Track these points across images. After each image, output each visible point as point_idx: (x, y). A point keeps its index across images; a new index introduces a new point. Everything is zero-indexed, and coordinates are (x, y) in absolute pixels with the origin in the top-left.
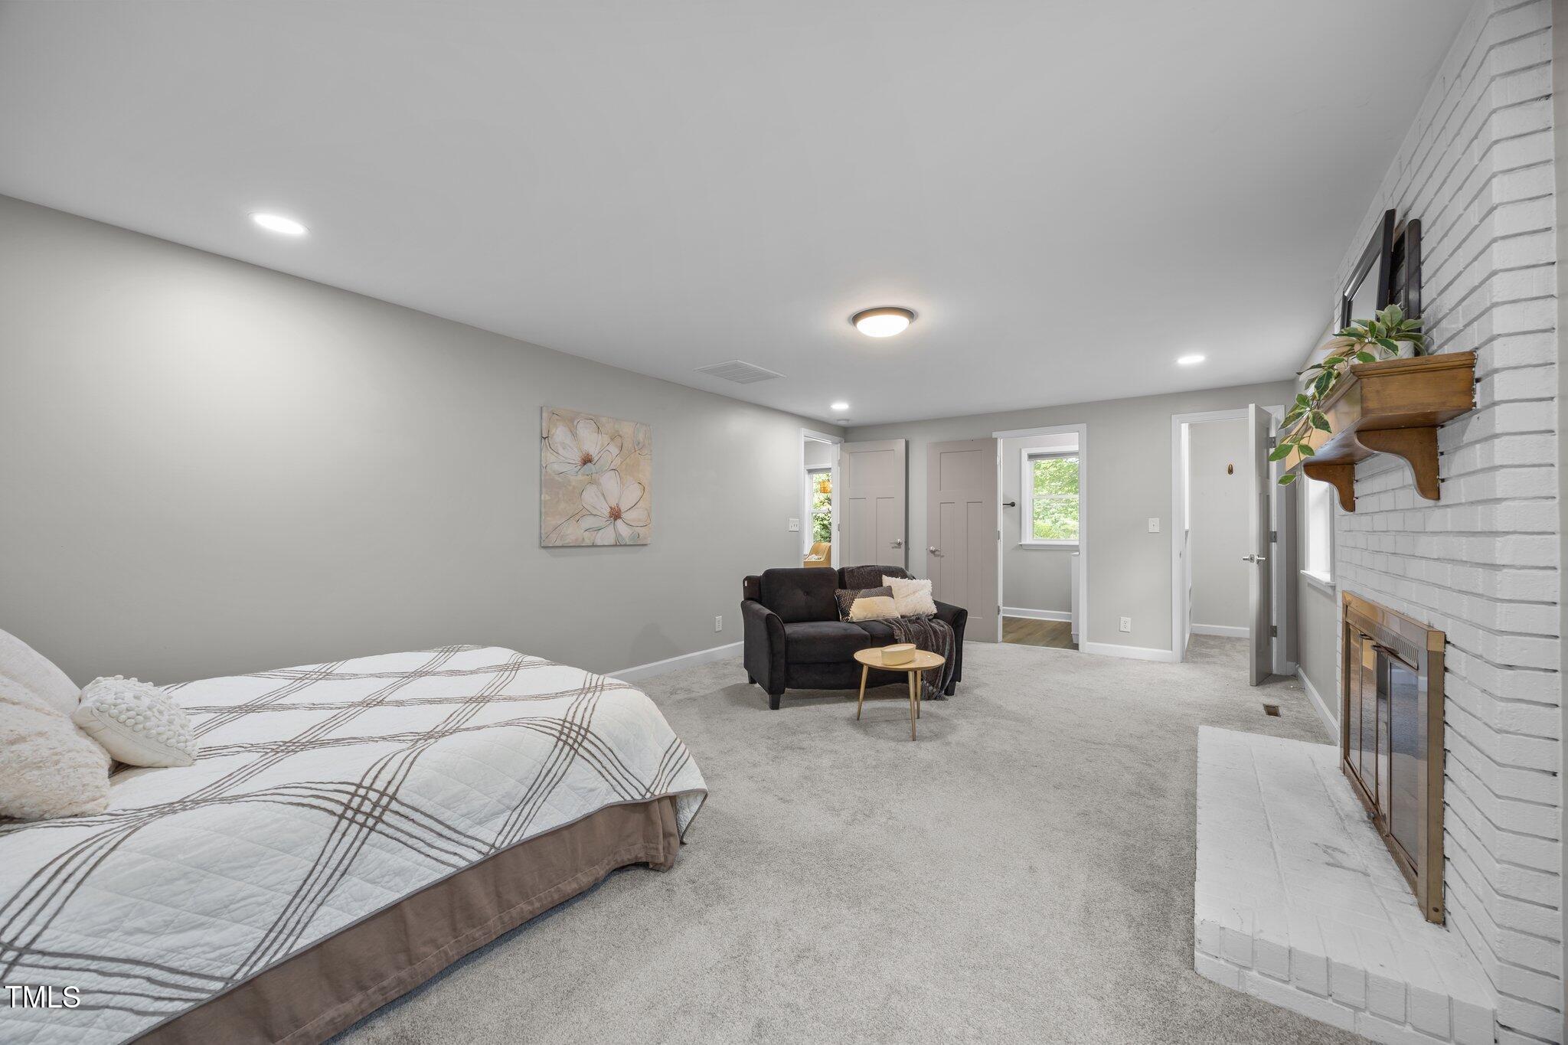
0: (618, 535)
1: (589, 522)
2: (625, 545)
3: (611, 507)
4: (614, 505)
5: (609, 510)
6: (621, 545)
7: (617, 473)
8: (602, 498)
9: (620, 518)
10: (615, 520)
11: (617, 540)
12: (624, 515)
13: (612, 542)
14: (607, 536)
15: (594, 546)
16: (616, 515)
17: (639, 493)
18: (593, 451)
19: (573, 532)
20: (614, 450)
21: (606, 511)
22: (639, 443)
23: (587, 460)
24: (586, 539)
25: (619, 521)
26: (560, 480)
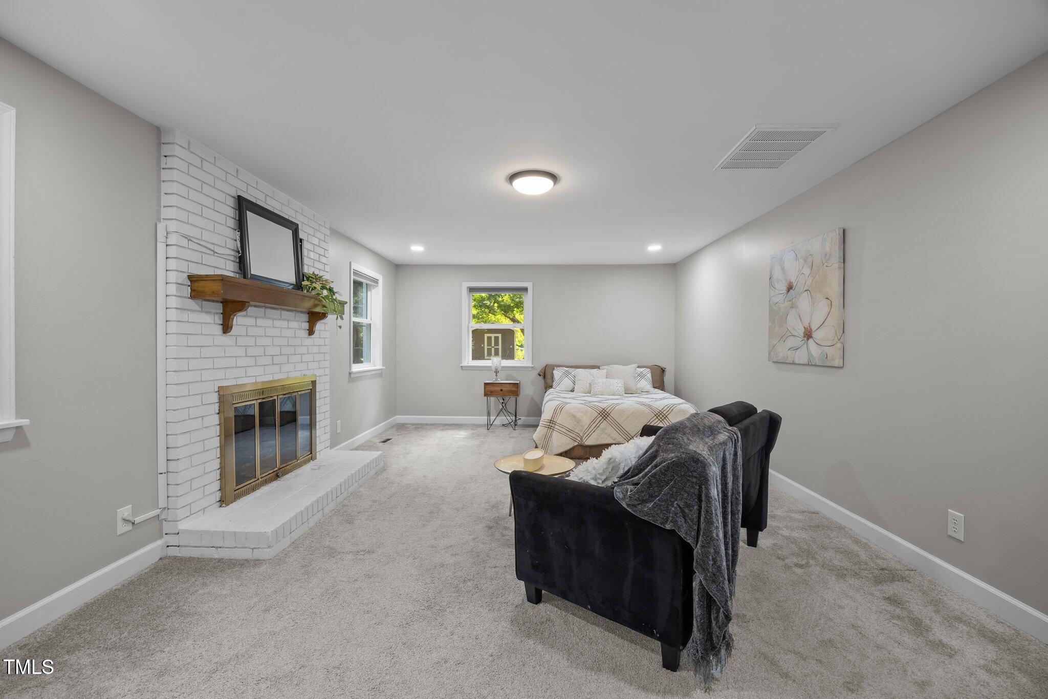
0: (810, 354)
1: (791, 342)
2: (815, 365)
3: (805, 328)
4: (807, 325)
5: (803, 330)
6: (812, 365)
7: (809, 294)
8: (799, 319)
9: (811, 337)
10: (808, 339)
11: (809, 360)
12: (815, 335)
13: (806, 362)
14: (801, 356)
15: (793, 364)
16: (808, 335)
17: (826, 309)
18: (793, 278)
19: (783, 351)
20: (806, 271)
21: (801, 332)
22: (826, 255)
23: (790, 288)
24: (789, 357)
25: (811, 341)
26: (775, 308)
